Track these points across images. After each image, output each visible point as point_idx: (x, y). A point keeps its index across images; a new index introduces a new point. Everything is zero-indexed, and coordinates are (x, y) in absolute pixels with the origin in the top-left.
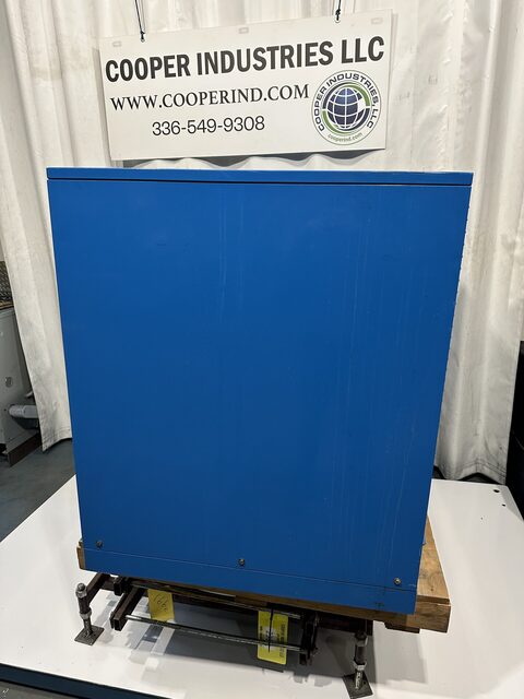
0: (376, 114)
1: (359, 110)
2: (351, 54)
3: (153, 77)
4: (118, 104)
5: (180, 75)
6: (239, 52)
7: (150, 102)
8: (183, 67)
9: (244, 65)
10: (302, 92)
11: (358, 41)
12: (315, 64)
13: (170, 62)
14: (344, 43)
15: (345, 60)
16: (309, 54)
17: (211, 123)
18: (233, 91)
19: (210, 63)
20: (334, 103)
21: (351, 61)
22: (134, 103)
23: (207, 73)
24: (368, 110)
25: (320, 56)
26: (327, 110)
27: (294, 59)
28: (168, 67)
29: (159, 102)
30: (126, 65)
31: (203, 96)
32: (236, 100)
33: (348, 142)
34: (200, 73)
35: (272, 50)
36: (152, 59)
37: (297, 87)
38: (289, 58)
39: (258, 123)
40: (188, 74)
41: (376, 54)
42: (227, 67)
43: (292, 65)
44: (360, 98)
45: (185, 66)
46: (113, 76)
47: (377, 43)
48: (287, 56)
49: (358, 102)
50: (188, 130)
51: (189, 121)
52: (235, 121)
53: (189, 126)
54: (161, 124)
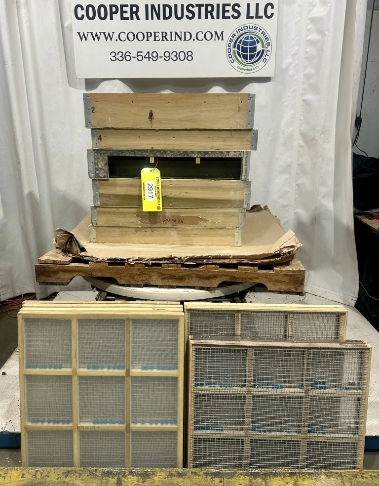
0: (268, 53)
1: (257, 51)
2: (252, 13)
3: (111, 18)
4: (82, 37)
5: (132, 18)
6: (176, 6)
7: (108, 37)
8: (135, 13)
9: (179, 15)
10: (220, 36)
11: (257, 5)
12: (229, 18)
13: (125, 9)
14: (248, 5)
15: (249, 17)
16: (224, 11)
17: (155, 54)
18: (171, 33)
19: (154, 12)
20: (241, 45)
21: (252, 17)
22: (96, 37)
23: (152, 18)
24: (263, 51)
25: (231, 13)
26: (236, 49)
27: (215, 13)
28: (123, 12)
29: (115, 37)
30: (90, 9)
31: (149, 35)
32: (173, 39)
33: (250, 72)
34: (147, 18)
35: (200, 6)
36: (111, 6)
37: (216, 32)
38: (211, 12)
39: (189, 56)
40: (138, 18)
41: (269, 14)
42: (167, 15)
43: (213, 17)
44: (258, 42)
45: (136, 13)
46: (80, 16)
47: (269, 7)
48: (209, 11)
49: (257, 45)
50: (138, 59)
51: (138, 52)
52: (172, 54)
53: (138, 56)
54: (117, 53)
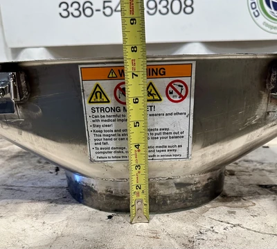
39: (187, 6)
50: (104, 12)
51: (104, 2)
52: (160, 3)
53: (104, 8)
54: (70, 4)
